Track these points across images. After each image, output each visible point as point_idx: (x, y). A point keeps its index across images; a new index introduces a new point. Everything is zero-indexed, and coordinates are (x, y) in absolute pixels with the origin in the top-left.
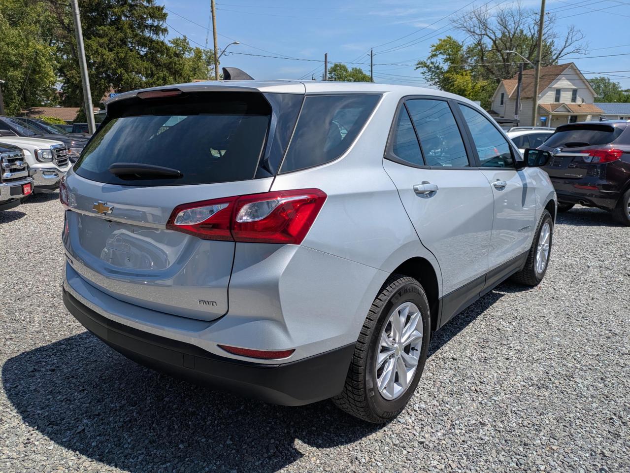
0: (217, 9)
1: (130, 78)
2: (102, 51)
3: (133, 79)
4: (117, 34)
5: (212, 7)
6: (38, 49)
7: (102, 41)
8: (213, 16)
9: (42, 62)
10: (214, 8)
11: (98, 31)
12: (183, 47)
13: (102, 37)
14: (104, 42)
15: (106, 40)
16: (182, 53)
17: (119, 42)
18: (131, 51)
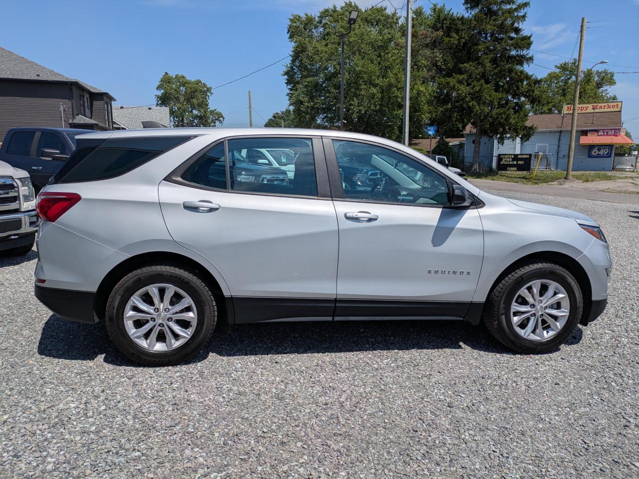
0: (588, 28)
1: (480, 110)
2: (458, 87)
3: (483, 110)
4: (477, 69)
5: (582, 26)
6: (420, 91)
7: (461, 77)
8: (582, 36)
9: (421, 100)
10: (585, 27)
11: (461, 68)
12: (570, 71)
13: (463, 74)
14: (464, 78)
15: (465, 76)
16: (568, 77)
17: (478, 76)
18: (486, 84)
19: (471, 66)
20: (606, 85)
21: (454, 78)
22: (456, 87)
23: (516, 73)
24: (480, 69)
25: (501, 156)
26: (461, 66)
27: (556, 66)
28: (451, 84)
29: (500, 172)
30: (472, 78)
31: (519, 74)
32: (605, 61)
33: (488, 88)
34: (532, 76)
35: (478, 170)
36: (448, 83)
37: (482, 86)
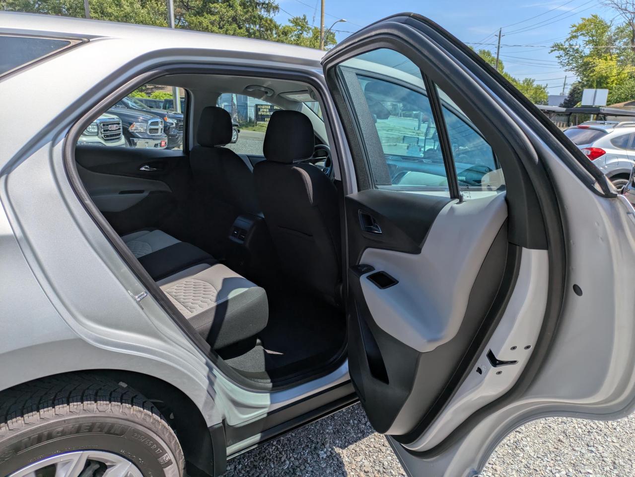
11: (212, 8)
12: (302, 27)
13: (214, 15)
14: (215, 20)
15: (217, 18)
16: (301, 32)
17: (230, 19)
18: (239, 29)
19: (221, 7)
20: (330, 44)
21: (205, 18)
22: (210, 28)
23: (266, 21)
24: (231, 13)
25: (259, 107)
26: (212, 5)
27: (289, 20)
28: (205, 25)
29: (258, 122)
30: (224, 20)
31: (269, 22)
32: (344, 20)
33: (241, 33)
34: (279, 26)
35: (237, 120)
36: (201, 23)
37: (235, 31)
